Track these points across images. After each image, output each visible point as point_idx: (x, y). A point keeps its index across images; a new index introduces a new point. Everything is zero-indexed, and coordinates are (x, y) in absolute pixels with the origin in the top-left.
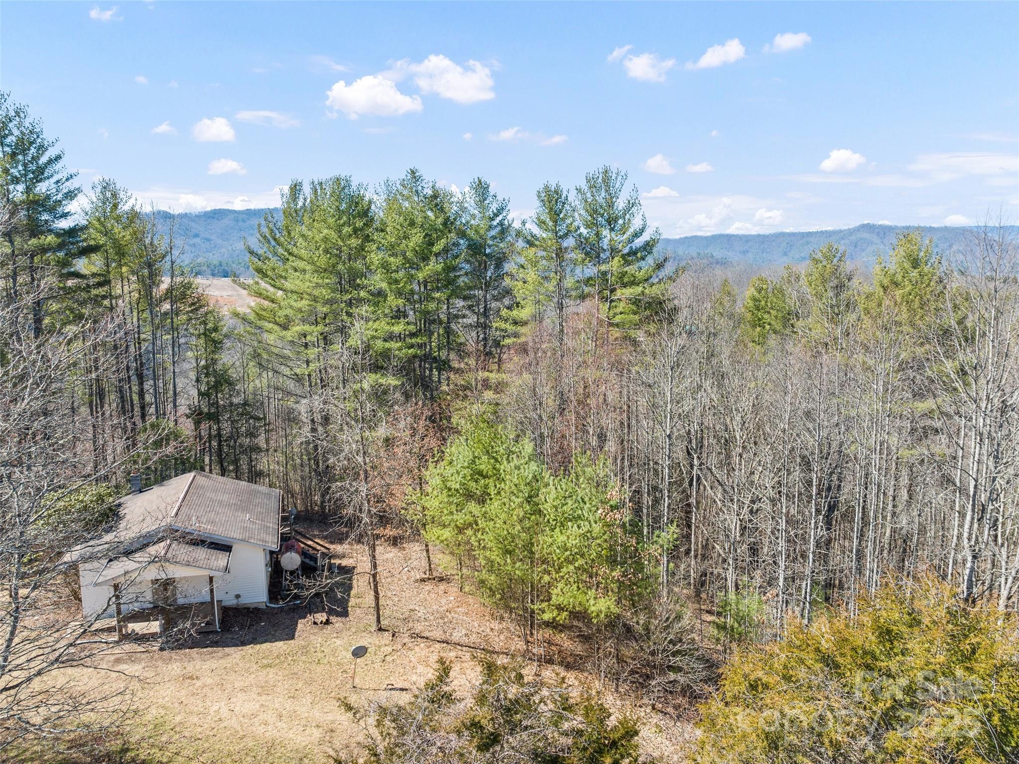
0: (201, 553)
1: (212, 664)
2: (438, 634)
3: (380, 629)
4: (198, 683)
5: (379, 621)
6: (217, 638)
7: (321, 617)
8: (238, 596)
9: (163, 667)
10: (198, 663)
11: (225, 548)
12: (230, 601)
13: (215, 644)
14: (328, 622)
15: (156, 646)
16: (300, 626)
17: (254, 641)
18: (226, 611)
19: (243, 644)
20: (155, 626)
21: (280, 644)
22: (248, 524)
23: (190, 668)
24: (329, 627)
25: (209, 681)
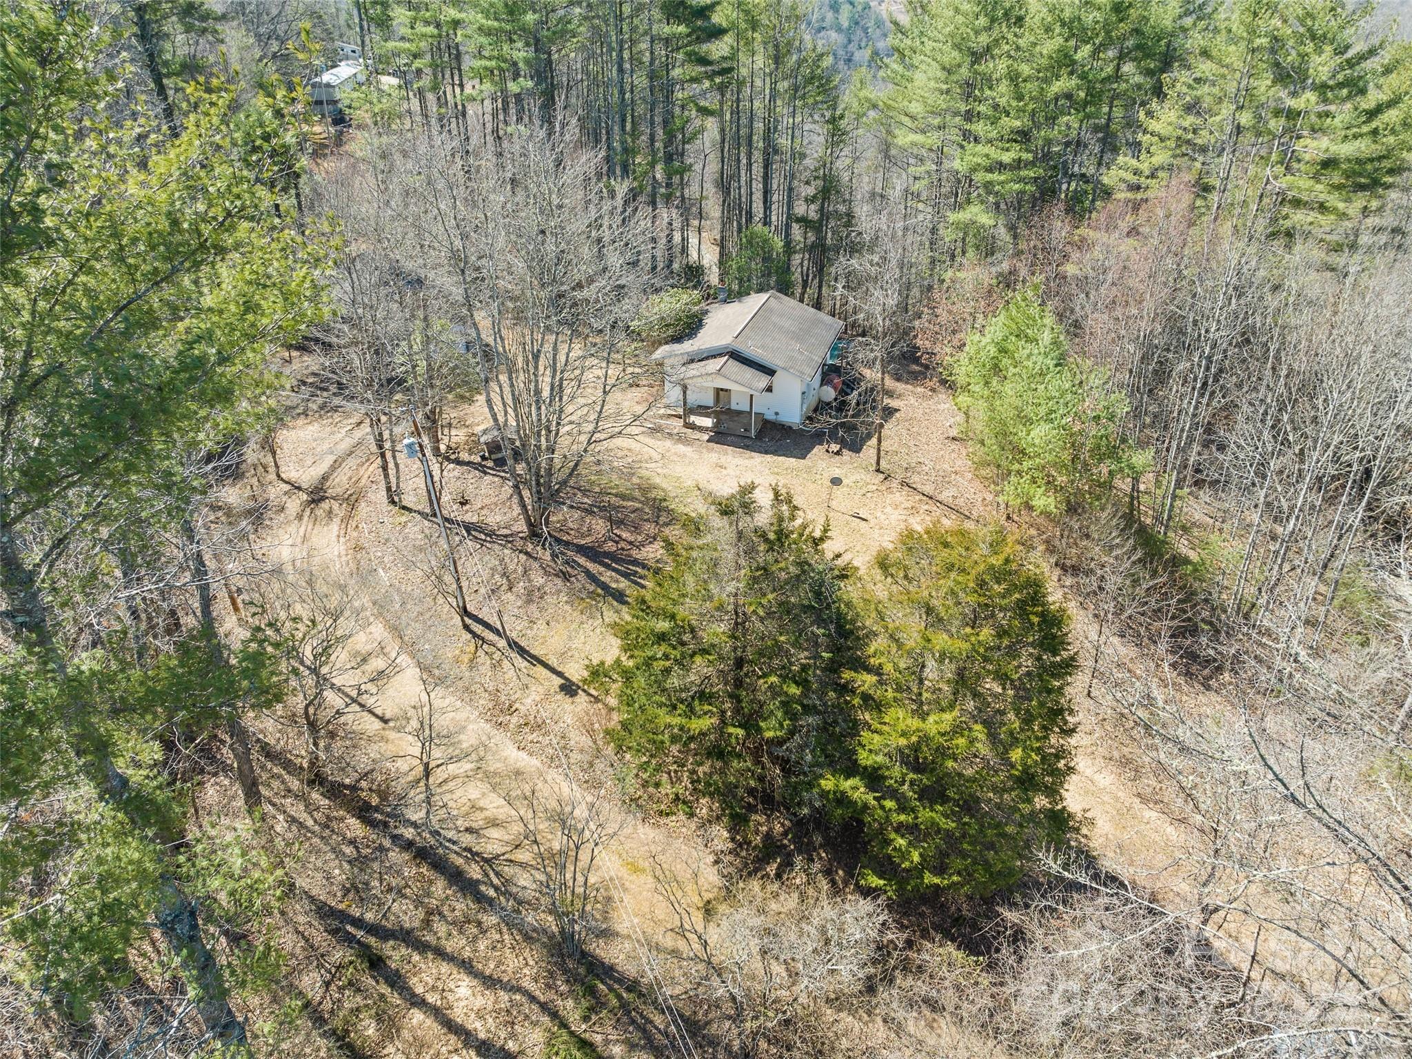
0: (749, 373)
1: (739, 461)
2: (928, 489)
3: (878, 471)
4: (724, 472)
5: (878, 463)
6: (749, 443)
7: (835, 447)
8: (777, 414)
9: (706, 455)
10: (730, 458)
11: (771, 372)
12: (770, 416)
13: (746, 447)
14: (838, 453)
15: (706, 437)
16: (815, 450)
17: (775, 453)
18: (766, 423)
19: (766, 452)
20: (708, 422)
21: (793, 460)
22: (795, 354)
23: (723, 460)
24: (837, 457)
25: (732, 473)
